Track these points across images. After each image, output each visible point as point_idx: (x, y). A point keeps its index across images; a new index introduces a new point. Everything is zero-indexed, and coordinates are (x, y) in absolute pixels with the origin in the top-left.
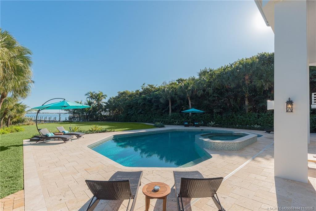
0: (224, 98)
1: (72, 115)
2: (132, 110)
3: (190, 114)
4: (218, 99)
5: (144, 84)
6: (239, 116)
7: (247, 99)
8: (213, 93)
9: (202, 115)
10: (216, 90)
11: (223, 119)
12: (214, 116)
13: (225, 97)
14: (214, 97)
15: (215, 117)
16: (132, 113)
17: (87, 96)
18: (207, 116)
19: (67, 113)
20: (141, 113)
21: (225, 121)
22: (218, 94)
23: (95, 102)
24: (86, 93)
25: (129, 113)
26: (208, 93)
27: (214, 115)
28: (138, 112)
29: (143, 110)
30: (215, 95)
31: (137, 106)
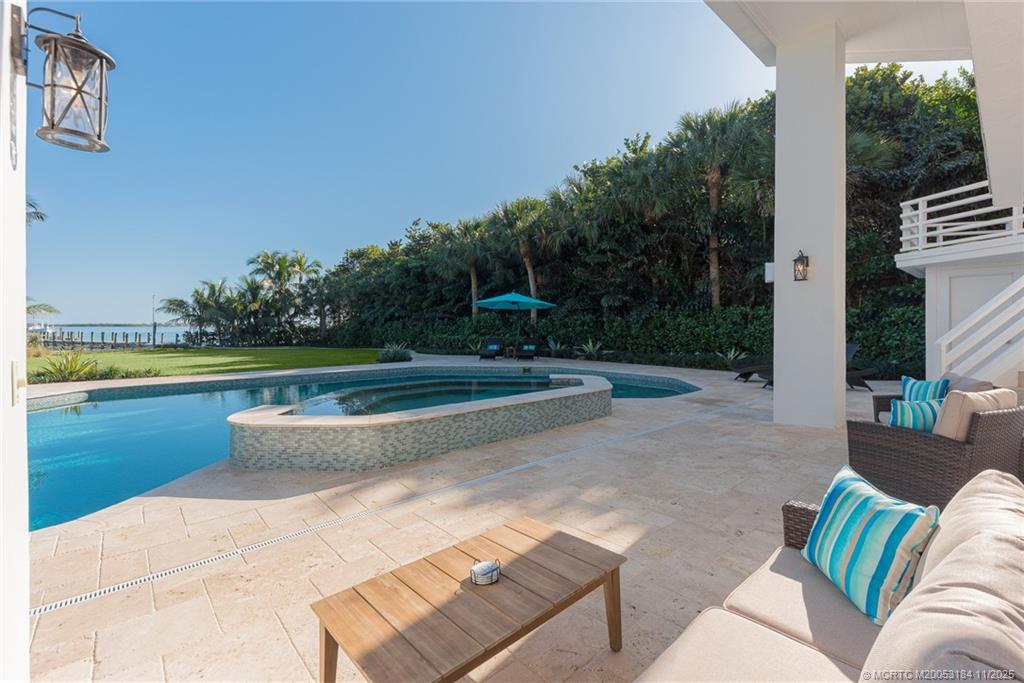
0: (637, 255)
2: (374, 308)
3: (533, 315)
4: (614, 260)
5: (416, 224)
6: (681, 319)
7: (713, 258)
8: (600, 239)
9: (566, 320)
10: (609, 226)
11: (633, 332)
12: (604, 322)
13: (638, 252)
14: (603, 252)
15: (606, 326)
16: (371, 319)
17: (253, 267)
18: (583, 324)
19: (178, 319)
20: (392, 318)
21: (637, 338)
22: (617, 241)
23: (267, 284)
24: (253, 256)
26: (583, 242)
27: (605, 319)
28: (387, 314)
29: (403, 307)
30: (603, 247)
31: (387, 293)
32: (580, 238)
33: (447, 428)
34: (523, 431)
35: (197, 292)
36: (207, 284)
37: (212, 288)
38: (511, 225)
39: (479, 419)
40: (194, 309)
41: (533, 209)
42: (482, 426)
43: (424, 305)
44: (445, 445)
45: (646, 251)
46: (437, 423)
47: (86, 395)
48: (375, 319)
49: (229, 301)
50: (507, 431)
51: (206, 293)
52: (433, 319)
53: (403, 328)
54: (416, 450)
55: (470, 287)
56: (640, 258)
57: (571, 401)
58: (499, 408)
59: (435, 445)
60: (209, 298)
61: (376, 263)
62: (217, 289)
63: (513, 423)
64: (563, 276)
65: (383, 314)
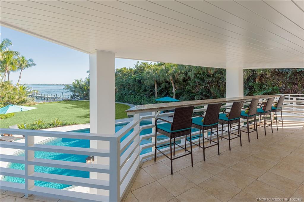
1: (72, 93)
4: (199, 85)
8: (195, 78)
10: (197, 74)
13: (206, 83)
16: (124, 93)
19: (68, 91)
20: (131, 94)
22: (200, 79)
25: (122, 92)
26: (189, 78)
28: (129, 93)
29: (134, 91)
30: (195, 81)
31: (129, 85)
32: (188, 77)
35: (73, 83)
38: (167, 72)
40: (73, 88)
41: (174, 66)
43: (141, 91)
45: (209, 83)
48: (126, 94)
49: (83, 85)
51: (76, 83)
52: (144, 96)
53: (134, 98)
55: (155, 87)
56: (207, 85)
60: (77, 85)
61: (125, 74)
62: (79, 82)
64: (183, 86)
65: (128, 92)
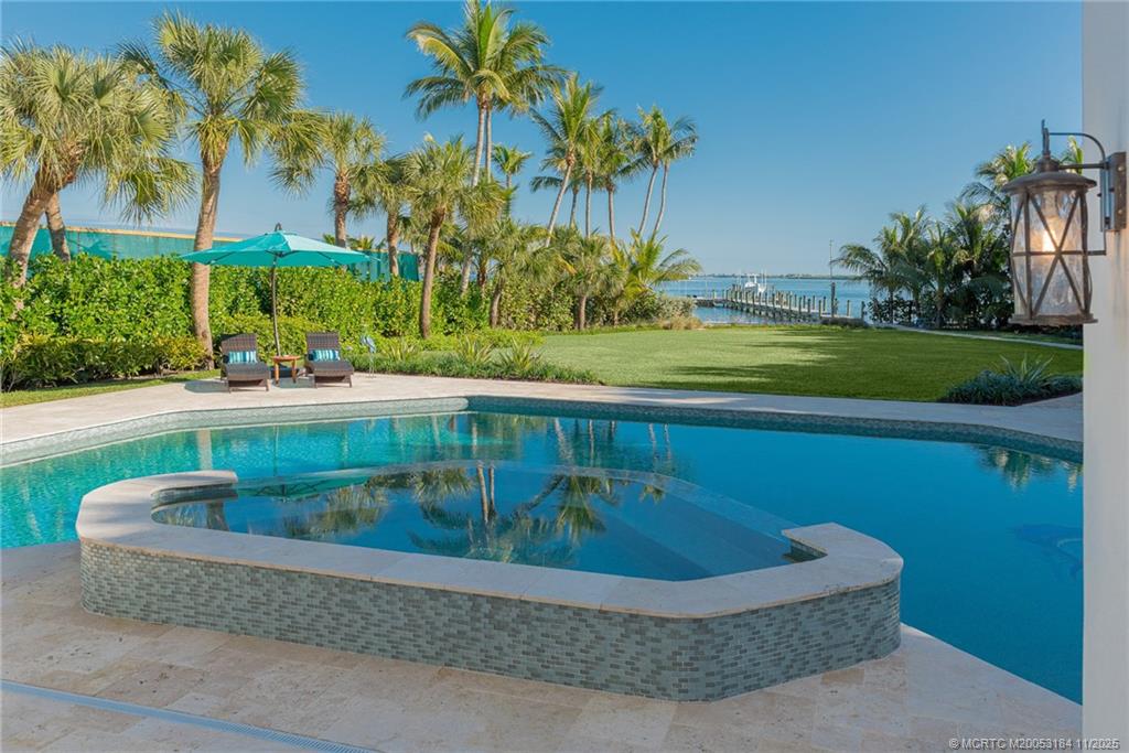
33: (194, 581)
34: (361, 642)
36: (898, 217)
37: (907, 225)
39: (254, 582)
42: (264, 599)
44: (192, 613)
46: (176, 566)
47: (467, 401)
49: (927, 247)
50: (320, 626)
54: (143, 602)
57: (515, 612)
58: (301, 575)
59: (173, 605)
63: (336, 617)
